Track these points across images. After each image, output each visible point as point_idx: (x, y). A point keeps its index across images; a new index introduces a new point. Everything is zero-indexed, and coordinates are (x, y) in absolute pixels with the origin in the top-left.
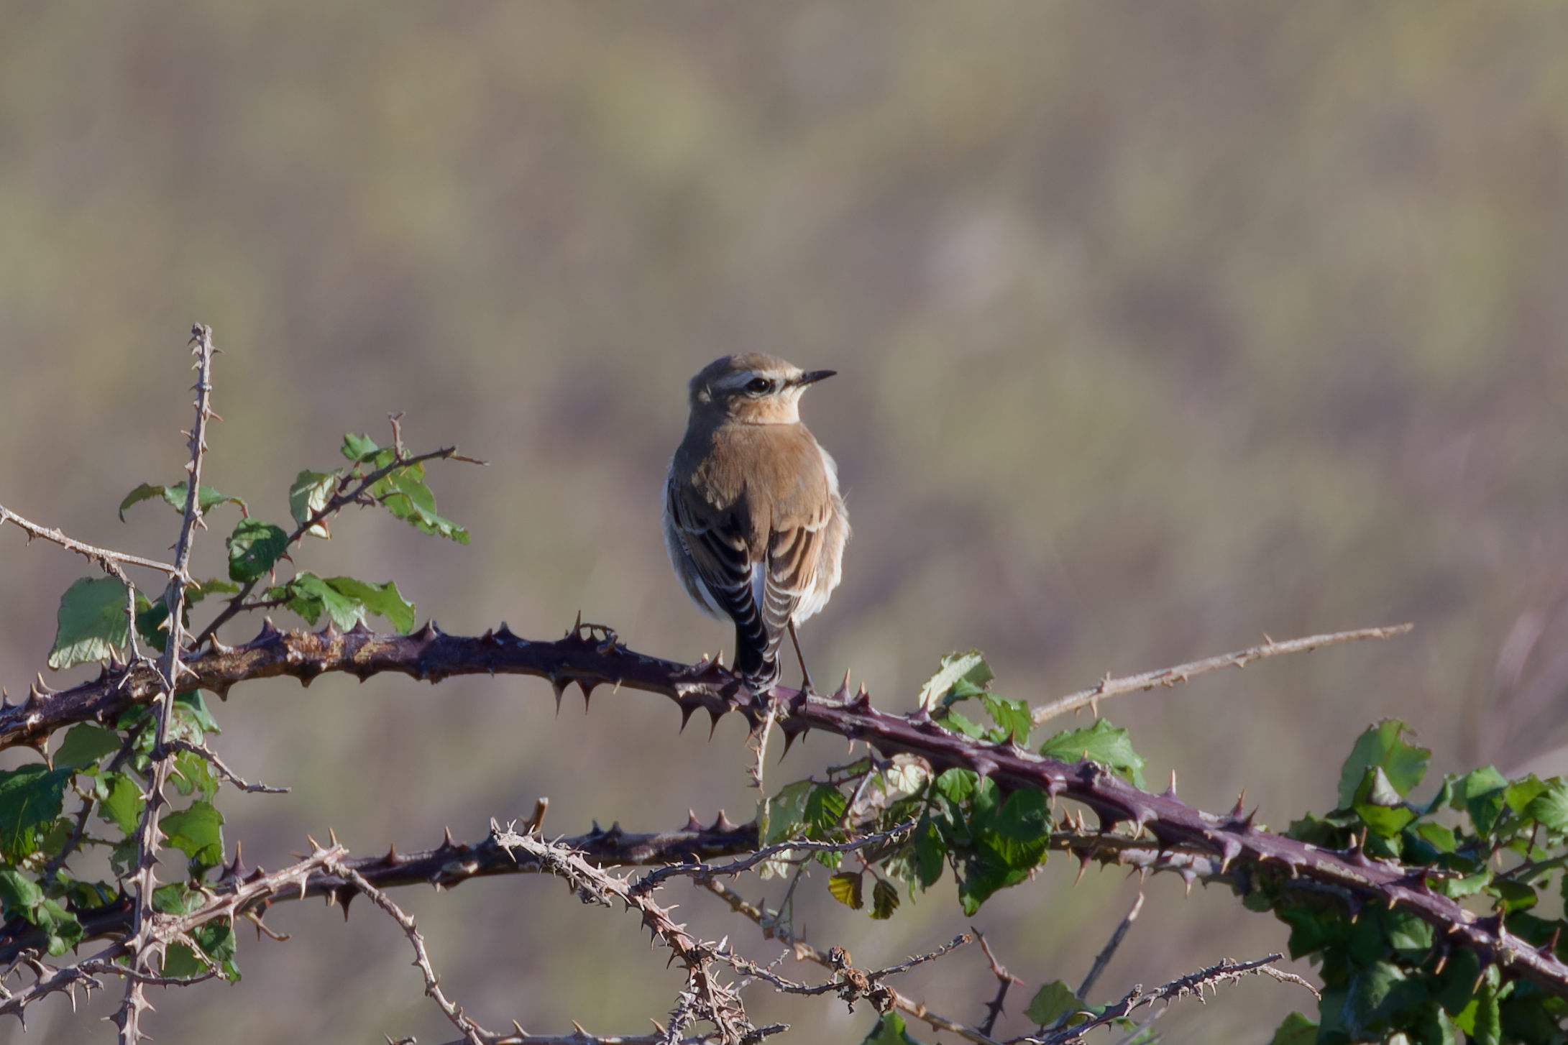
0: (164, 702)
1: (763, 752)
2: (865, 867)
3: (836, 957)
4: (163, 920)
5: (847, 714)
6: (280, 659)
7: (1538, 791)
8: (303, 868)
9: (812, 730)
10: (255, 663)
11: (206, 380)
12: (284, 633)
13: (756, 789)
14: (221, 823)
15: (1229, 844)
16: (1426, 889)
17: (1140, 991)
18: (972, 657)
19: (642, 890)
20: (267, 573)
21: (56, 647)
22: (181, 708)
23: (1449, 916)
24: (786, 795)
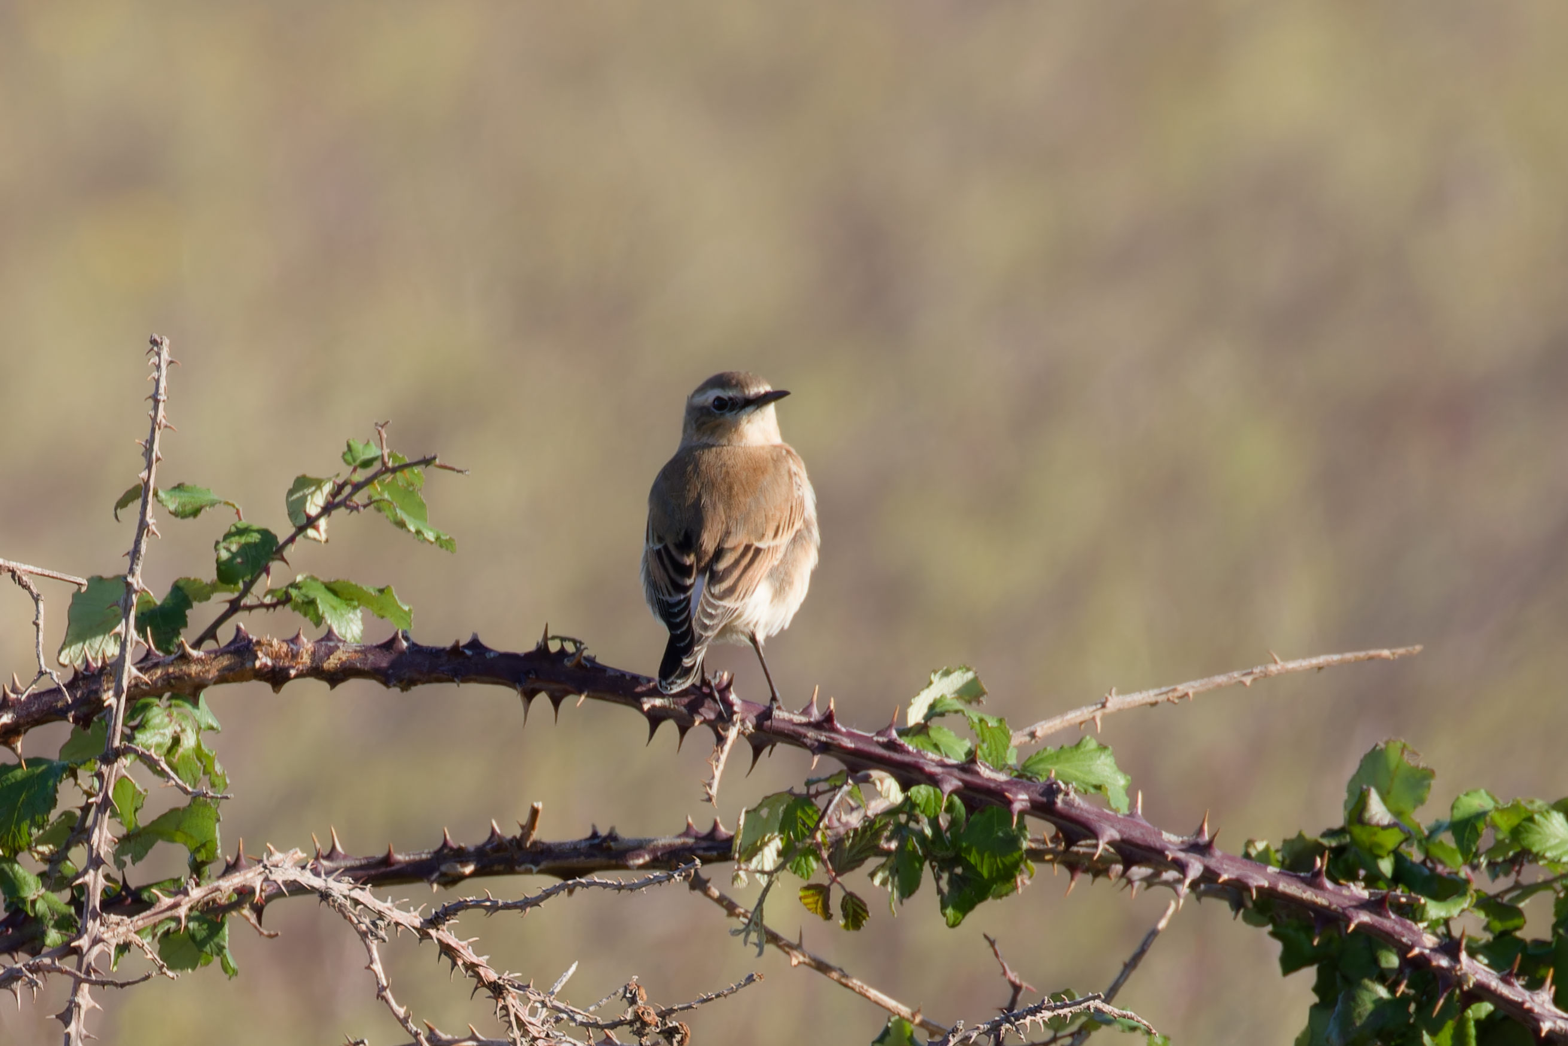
0: (115, 706)
1: (721, 767)
2: (833, 880)
3: (631, 993)
4: (111, 920)
5: (813, 730)
6: (248, 665)
7: (1524, 816)
8: (258, 871)
9: (779, 745)
10: (225, 668)
11: (162, 390)
12: (255, 639)
13: (707, 804)
14: (218, 820)
15: (1190, 865)
16: (1388, 912)
17: (961, 1027)
18: (964, 673)
19: (434, 924)
20: (264, 575)
21: (64, 643)
22: (177, 706)
23: (1410, 940)
24: (767, 805)
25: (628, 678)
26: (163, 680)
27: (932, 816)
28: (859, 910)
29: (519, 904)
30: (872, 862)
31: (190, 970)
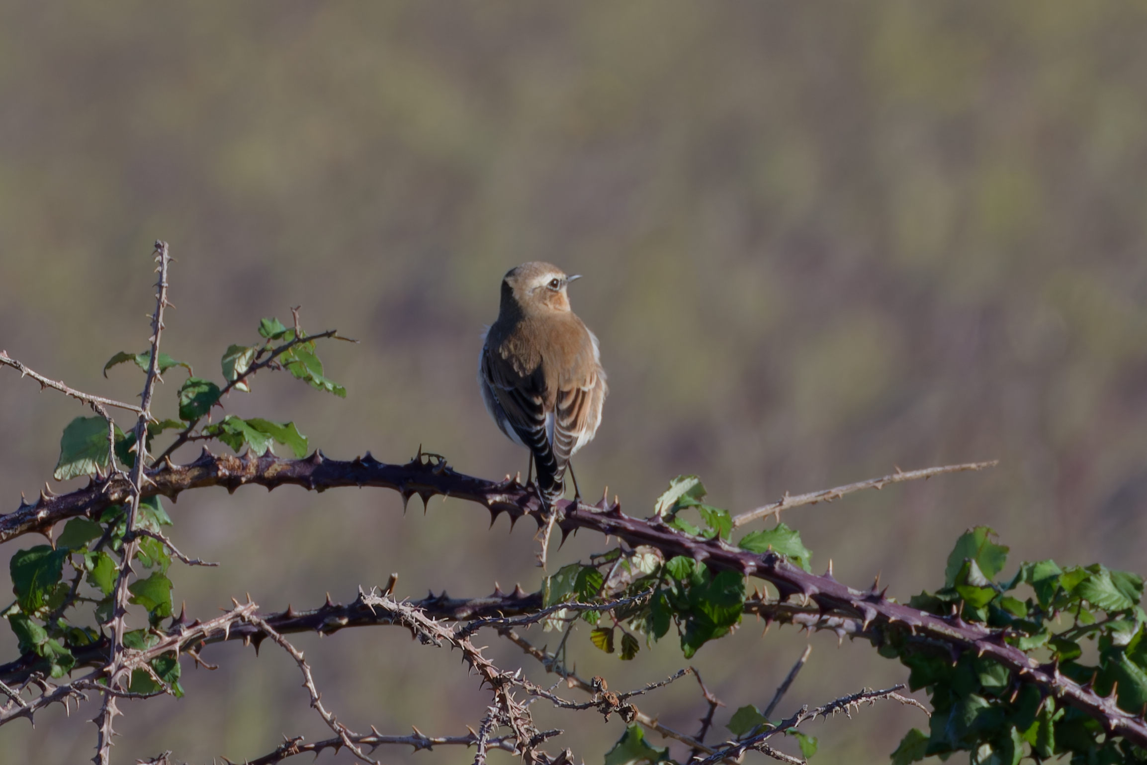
0: (132, 502)
1: (546, 543)
2: (616, 624)
3: (597, 684)
4: (130, 653)
5: (605, 517)
6: (213, 474)
7: (1082, 577)
8: (227, 618)
9: (581, 528)
10: (196, 477)
11: (164, 280)
12: (216, 457)
13: (541, 568)
14: (171, 587)
15: (868, 610)
16: (1004, 644)
17: (806, 710)
18: (692, 479)
19: (462, 636)
20: (206, 415)
21: (59, 464)
22: (144, 508)
23: (1020, 663)
24: (562, 574)
25: (476, 482)
28: (633, 646)
29: (523, 621)
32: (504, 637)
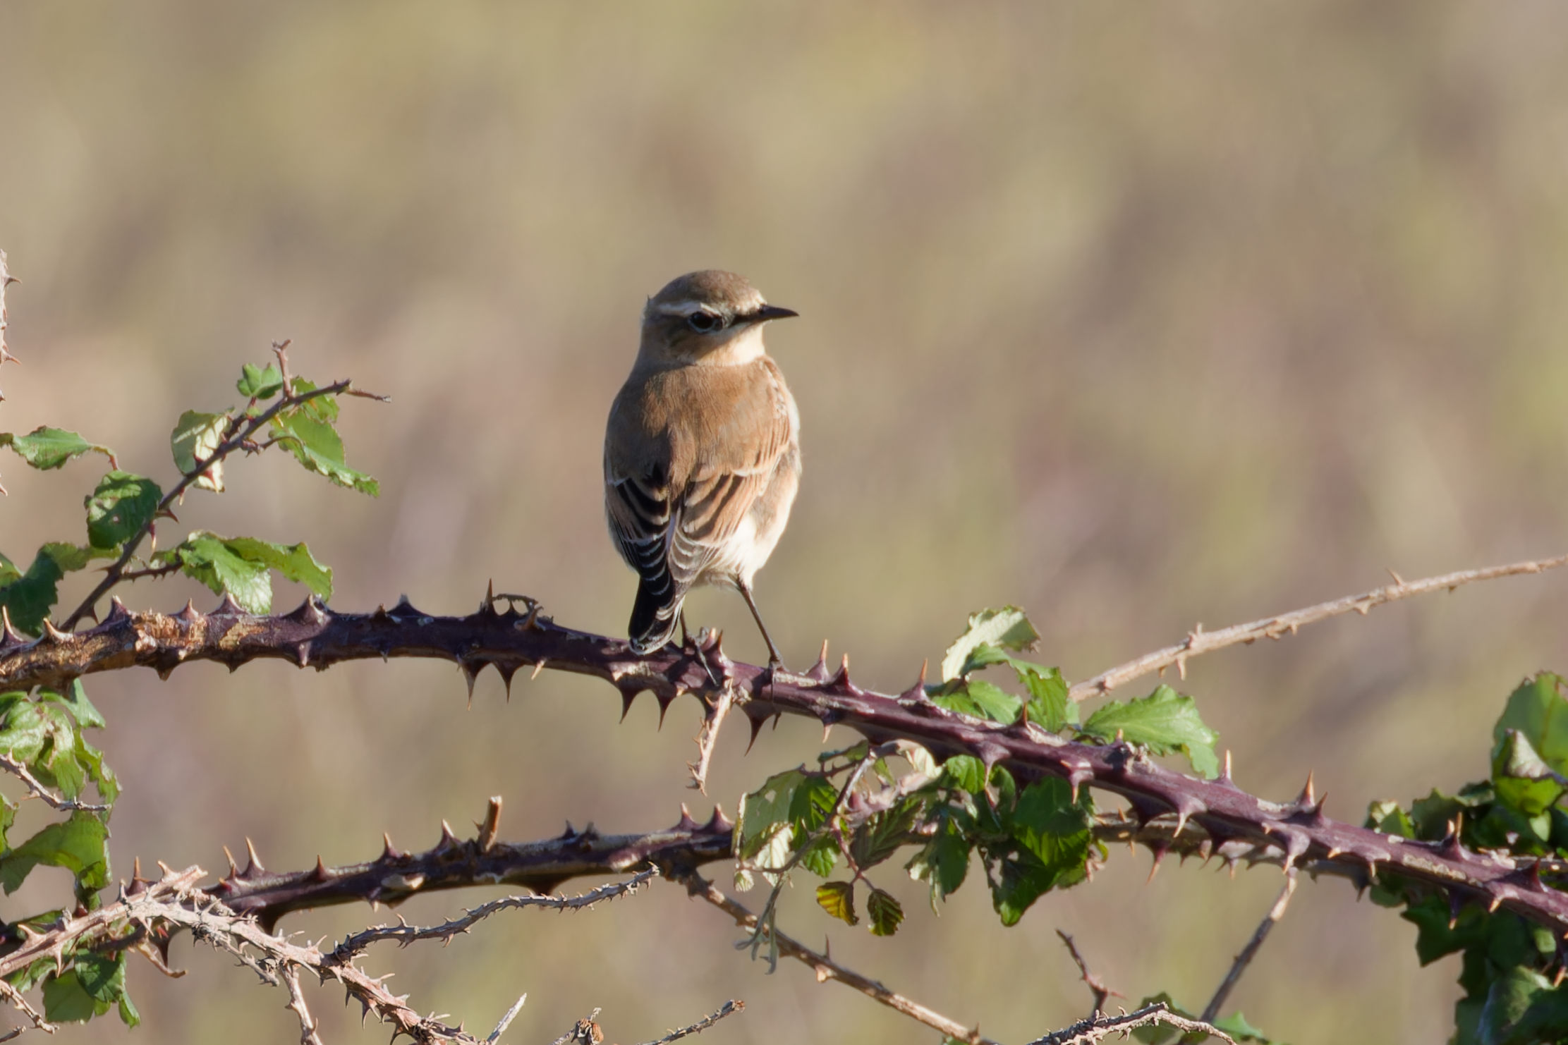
1: (711, 745)
2: (858, 875)
5: (823, 694)
6: (128, 647)
9: (783, 714)
10: (100, 653)
12: (134, 615)
13: (695, 791)
14: (106, 836)
15: (1293, 838)
16: (1538, 884)
18: (1010, 614)
19: (338, 960)
20: (148, 535)
22: (49, 700)
24: (773, 788)
25: (593, 641)
26: (26, 671)
27: (976, 792)
28: (891, 911)
29: (440, 931)
30: (906, 852)
31: (82, 1022)
32: (698, 899)
